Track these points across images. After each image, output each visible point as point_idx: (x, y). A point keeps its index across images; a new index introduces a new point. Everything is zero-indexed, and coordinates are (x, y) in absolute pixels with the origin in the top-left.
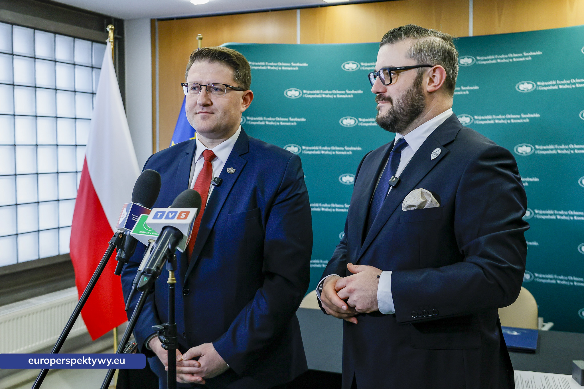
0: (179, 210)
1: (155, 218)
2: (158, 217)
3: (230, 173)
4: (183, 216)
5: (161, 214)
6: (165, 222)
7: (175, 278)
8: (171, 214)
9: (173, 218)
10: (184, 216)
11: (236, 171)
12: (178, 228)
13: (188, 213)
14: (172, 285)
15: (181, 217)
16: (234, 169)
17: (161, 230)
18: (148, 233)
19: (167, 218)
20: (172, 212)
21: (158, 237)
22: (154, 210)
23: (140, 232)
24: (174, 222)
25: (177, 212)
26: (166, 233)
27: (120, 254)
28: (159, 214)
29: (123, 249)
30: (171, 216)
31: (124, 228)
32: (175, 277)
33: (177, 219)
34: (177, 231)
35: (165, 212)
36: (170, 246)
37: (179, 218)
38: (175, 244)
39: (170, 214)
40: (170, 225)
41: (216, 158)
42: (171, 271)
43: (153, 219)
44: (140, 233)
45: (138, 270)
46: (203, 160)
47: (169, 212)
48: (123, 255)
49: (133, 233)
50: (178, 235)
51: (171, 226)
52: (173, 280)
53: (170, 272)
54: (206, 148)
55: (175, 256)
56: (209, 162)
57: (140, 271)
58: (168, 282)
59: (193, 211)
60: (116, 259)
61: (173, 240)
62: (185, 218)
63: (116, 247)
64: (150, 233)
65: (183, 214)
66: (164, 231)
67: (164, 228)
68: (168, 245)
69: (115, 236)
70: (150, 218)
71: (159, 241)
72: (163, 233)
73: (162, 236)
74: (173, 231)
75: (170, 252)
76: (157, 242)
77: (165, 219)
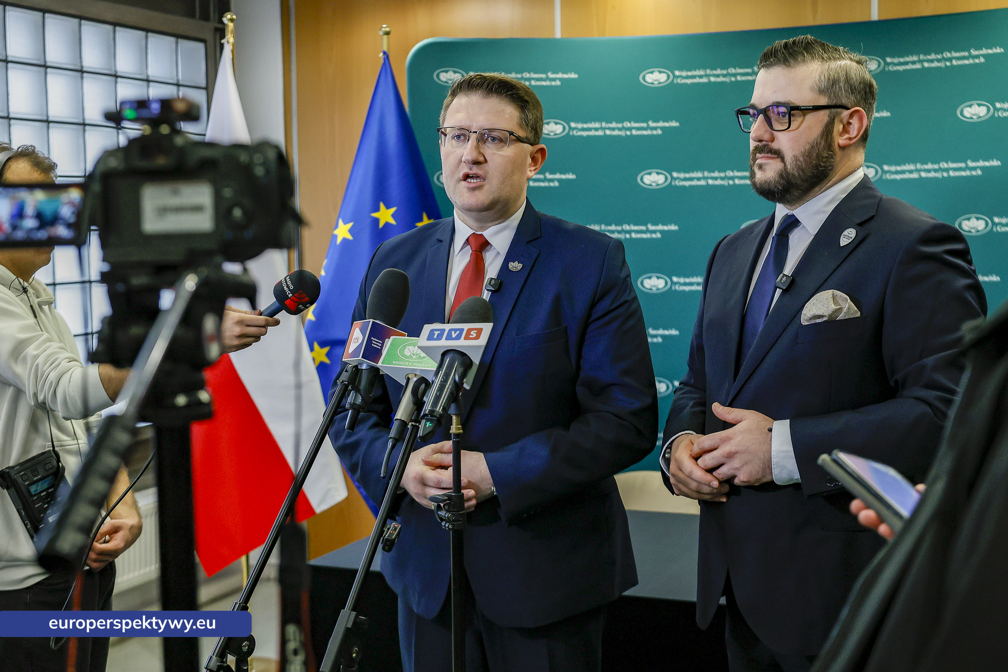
0: (466, 326)
1: (430, 337)
2: (435, 337)
3: (514, 270)
4: (472, 335)
5: (439, 332)
6: (445, 343)
8: (455, 333)
9: (458, 338)
10: (475, 335)
11: (523, 266)
12: (466, 353)
13: (479, 331)
15: (470, 336)
16: (520, 264)
17: (440, 357)
18: (407, 363)
19: (449, 338)
20: (455, 330)
21: (435, 369)
22: (427, 328)
24: (461, 344)
25: (463, 330)
26: (447, 361)
27: (354, 398)
28: (436, 333)
30: (454, 335)
32: (461, 425)
33: (465, 339)
34: (464, 357)
35: (445, 330)
37: (467, 338)
38: (463, 375)
39: (453, 332)
40: (454, 349)
41: (489, 246)
43: (427, 340)
46: (468, 250)
47: (451, 330)
49: (381, 364)
50: (466, 363)
53: (455, 417)
54: (473, 232)
56: (480, 253)
59: (487, 328)
61: (461, 370)
62: (477, 338)
65: (472, 333)
66: (445, 358)
67: (444, 354)
68: (454, 376)
70: (423, 340)
71: (441, 372)
72: (445, 361)
73: (443, 365)
74: (457, 356)
75: (458, 386)
76: (437, 373)
77: (446, 339)
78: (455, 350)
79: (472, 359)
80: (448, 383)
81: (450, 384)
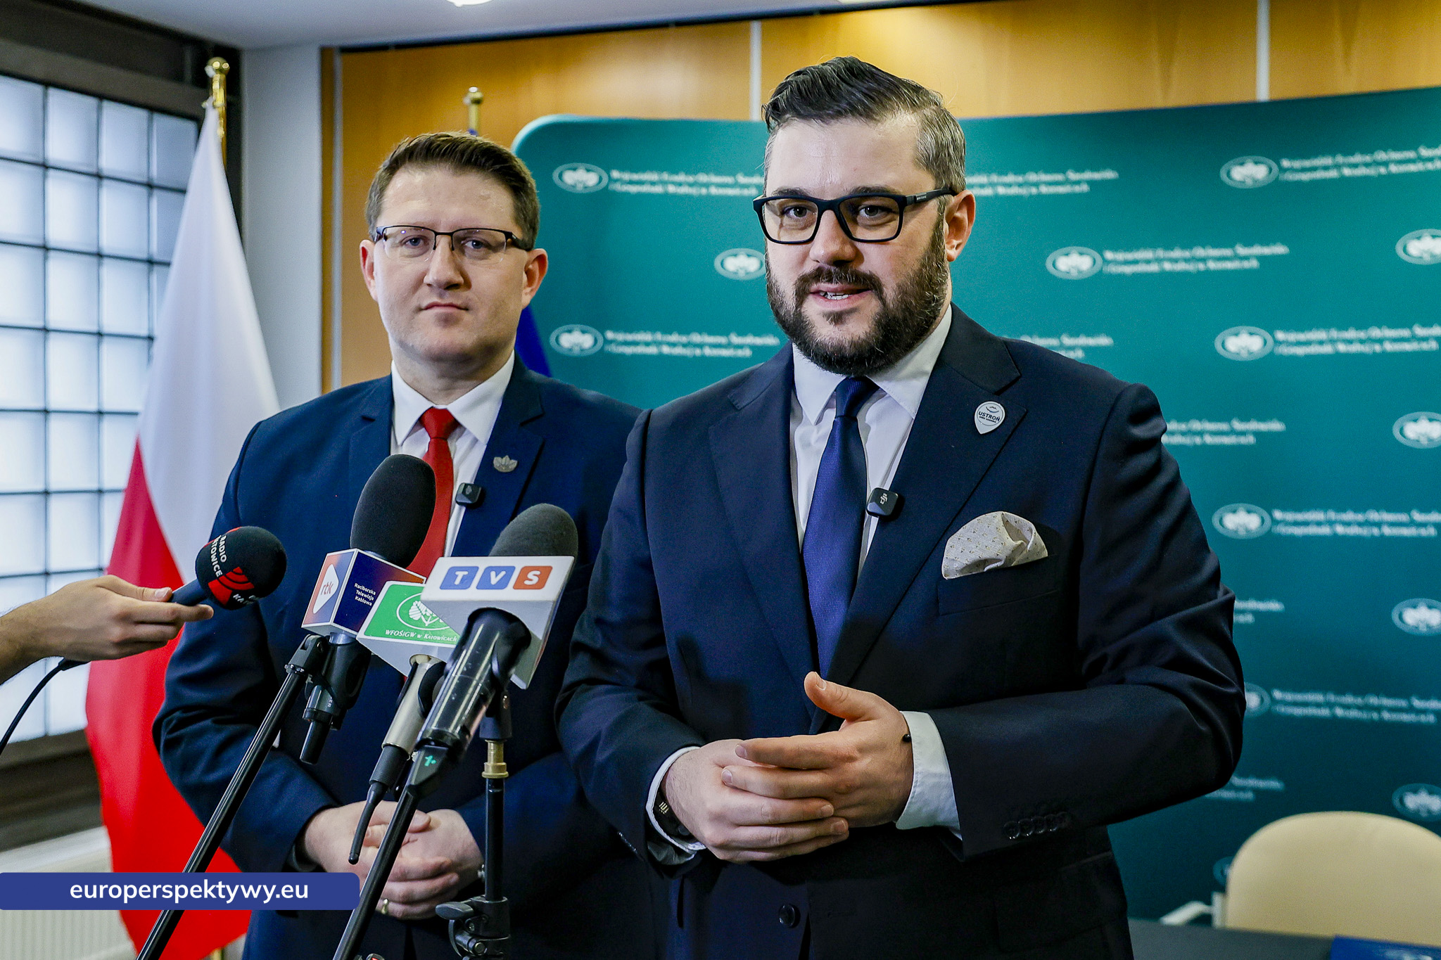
0: (518, 562)
1: (448, 585)
2: (457, 582)
3: (504, 470)
4: (531, 580)
5: (466, 573)
6: (477, 597)
7: (504, 764)
8: (497, 575)
9: (502, 585)
10: (536, 580)
11: (518, 464)
12: (518, 616)
13: (545, 571)
14: (496, 782)
15: (527, 583)
16: (513, 461)
17: (465, 622)
18: (412, 635)
19: (485, 584)
20: (498, 569)
21: (454, 646)
22: (443, 566)
23: (388, 632)
24: (506, 597)
25: (512, 569)
26: (478, 631)
27: (319, 701)
28: (460, 574)
29: (325, 686)
30: (494, 579)
31: (331, 622)
32: (504, 762)
33: (516, 587)
34: (514, 624)
35: (477, 568)
36: (495, 667)
37: (519, 586)
38: (509, 662)
39: (493, 574)
40: (493, 606)
41: (459, 430)
42: (496, 741)
43: (442, 588)
44: (388, 636)
45: (384, 743)
46: (422, 436)
47: (489, 570)
48: (328, 704)
49: (365, 634)
50: (518, 636)
51: (497, 608)
52: (499, 769)
53: (492, 744)
54: (430, 404)
55: (506, 697)
56: (444, 443)
57: (390, 745)
58: (484, 774)
59: (560, 565)
60: (306, 715)
61: (505, 650)
62: (541, 585)
63: (309, 680)
64: (419, 636)
65: (530, 576)
66: (475, 625)
67: (475, 617)
68: (490, 661)
69: (303, 648)
70: (432, 588)
71: (464, 652)
72: (473, 630)
73: (471, 637)
74: (501, 622)
75: (497, 683)
76: (456, 655)
77: (477, 588)
78: (494, 610)
79: (528, 627)
80: (477, 677)
81: (480, 678)
